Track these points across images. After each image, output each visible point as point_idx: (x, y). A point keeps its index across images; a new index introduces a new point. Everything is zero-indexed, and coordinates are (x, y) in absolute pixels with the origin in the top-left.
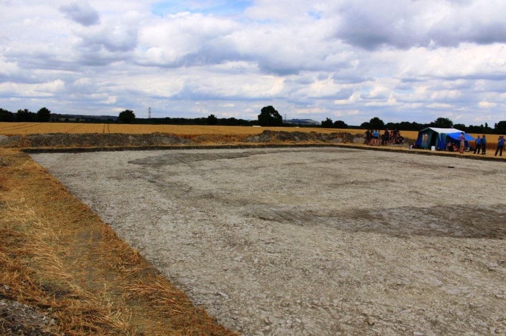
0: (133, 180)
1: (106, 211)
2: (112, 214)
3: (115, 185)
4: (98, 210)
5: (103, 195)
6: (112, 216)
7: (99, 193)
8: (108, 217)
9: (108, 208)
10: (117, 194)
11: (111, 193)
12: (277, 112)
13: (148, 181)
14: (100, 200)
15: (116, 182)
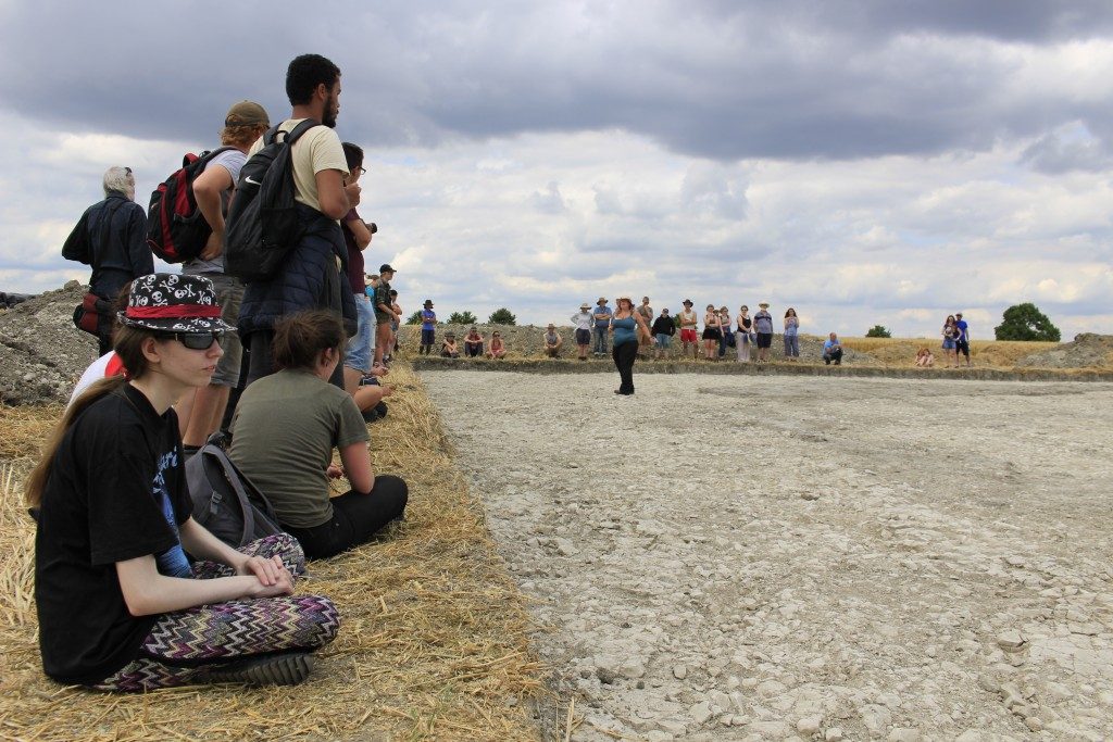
0: (729, 430)
1: (614, 558)
2: (647, 584)
3: (661, 442)
4: (565, 545)
5: (605, 474)
6: (646, 598)
7: (592, 467)
8: (623, 611)
9: (625, 542)
10: (671, 476)
11: (642, 468)
12: (1045, 319)
13: (792, 436)
14: (588, 494)
15: (666, 433)
